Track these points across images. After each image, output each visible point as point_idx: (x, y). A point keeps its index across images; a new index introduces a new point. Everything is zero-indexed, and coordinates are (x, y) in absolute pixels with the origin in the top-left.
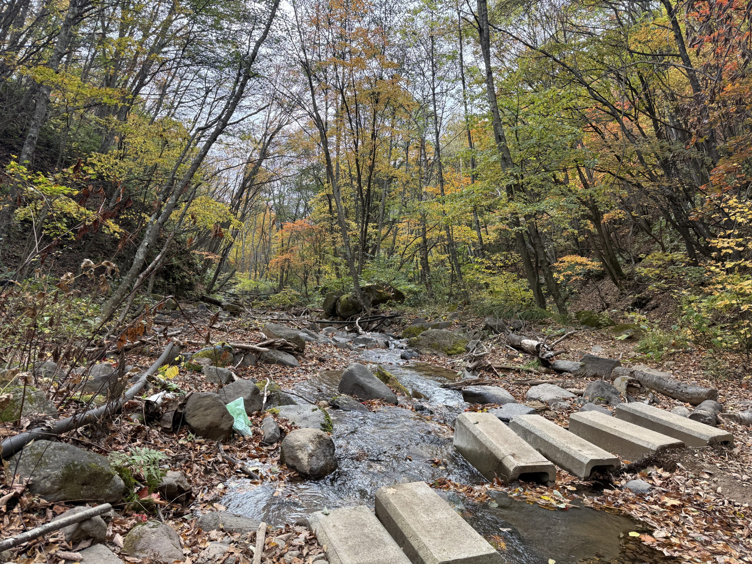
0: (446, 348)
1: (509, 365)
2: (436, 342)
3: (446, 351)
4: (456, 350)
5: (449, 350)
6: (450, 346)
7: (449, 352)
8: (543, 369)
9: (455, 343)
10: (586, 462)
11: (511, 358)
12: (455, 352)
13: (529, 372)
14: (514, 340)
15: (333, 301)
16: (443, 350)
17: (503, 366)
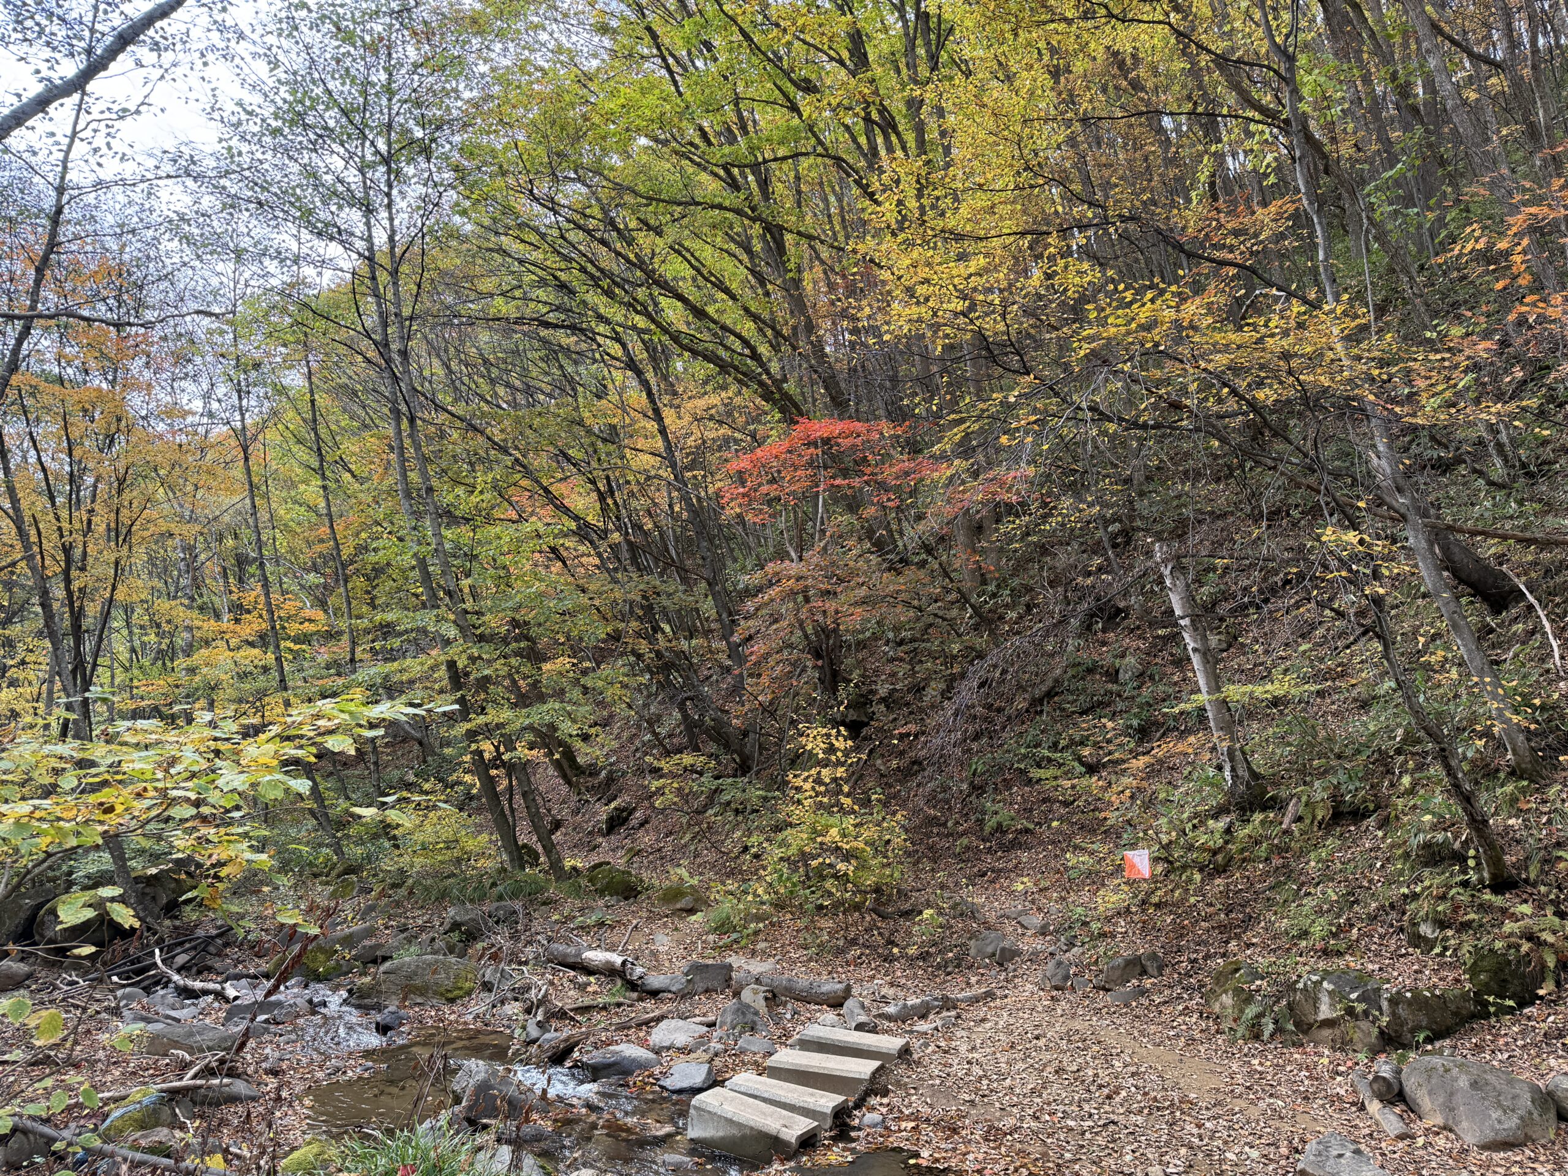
0: (442, 990)
1: (587, 1001)
2: (418, 982)
3: (442, 995)
4: (461, 988)
5: (448, 991)
6: (448, 984)
7: (450, 995)
8: (635, 995)
9: (457, 976)
10: (829, 1111)
11: (582, 987)
12: (461, 993)
13: (619, 1005)
14: (566, 955)
15: (23, 915)
16: (435, 993)
17: (579, 1004)
